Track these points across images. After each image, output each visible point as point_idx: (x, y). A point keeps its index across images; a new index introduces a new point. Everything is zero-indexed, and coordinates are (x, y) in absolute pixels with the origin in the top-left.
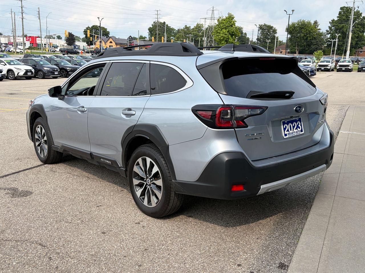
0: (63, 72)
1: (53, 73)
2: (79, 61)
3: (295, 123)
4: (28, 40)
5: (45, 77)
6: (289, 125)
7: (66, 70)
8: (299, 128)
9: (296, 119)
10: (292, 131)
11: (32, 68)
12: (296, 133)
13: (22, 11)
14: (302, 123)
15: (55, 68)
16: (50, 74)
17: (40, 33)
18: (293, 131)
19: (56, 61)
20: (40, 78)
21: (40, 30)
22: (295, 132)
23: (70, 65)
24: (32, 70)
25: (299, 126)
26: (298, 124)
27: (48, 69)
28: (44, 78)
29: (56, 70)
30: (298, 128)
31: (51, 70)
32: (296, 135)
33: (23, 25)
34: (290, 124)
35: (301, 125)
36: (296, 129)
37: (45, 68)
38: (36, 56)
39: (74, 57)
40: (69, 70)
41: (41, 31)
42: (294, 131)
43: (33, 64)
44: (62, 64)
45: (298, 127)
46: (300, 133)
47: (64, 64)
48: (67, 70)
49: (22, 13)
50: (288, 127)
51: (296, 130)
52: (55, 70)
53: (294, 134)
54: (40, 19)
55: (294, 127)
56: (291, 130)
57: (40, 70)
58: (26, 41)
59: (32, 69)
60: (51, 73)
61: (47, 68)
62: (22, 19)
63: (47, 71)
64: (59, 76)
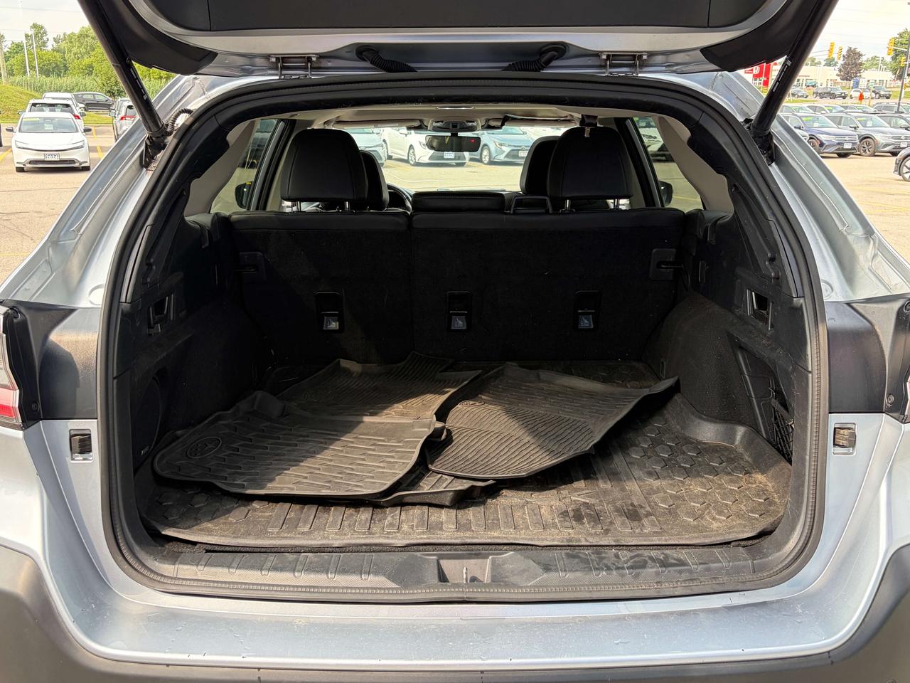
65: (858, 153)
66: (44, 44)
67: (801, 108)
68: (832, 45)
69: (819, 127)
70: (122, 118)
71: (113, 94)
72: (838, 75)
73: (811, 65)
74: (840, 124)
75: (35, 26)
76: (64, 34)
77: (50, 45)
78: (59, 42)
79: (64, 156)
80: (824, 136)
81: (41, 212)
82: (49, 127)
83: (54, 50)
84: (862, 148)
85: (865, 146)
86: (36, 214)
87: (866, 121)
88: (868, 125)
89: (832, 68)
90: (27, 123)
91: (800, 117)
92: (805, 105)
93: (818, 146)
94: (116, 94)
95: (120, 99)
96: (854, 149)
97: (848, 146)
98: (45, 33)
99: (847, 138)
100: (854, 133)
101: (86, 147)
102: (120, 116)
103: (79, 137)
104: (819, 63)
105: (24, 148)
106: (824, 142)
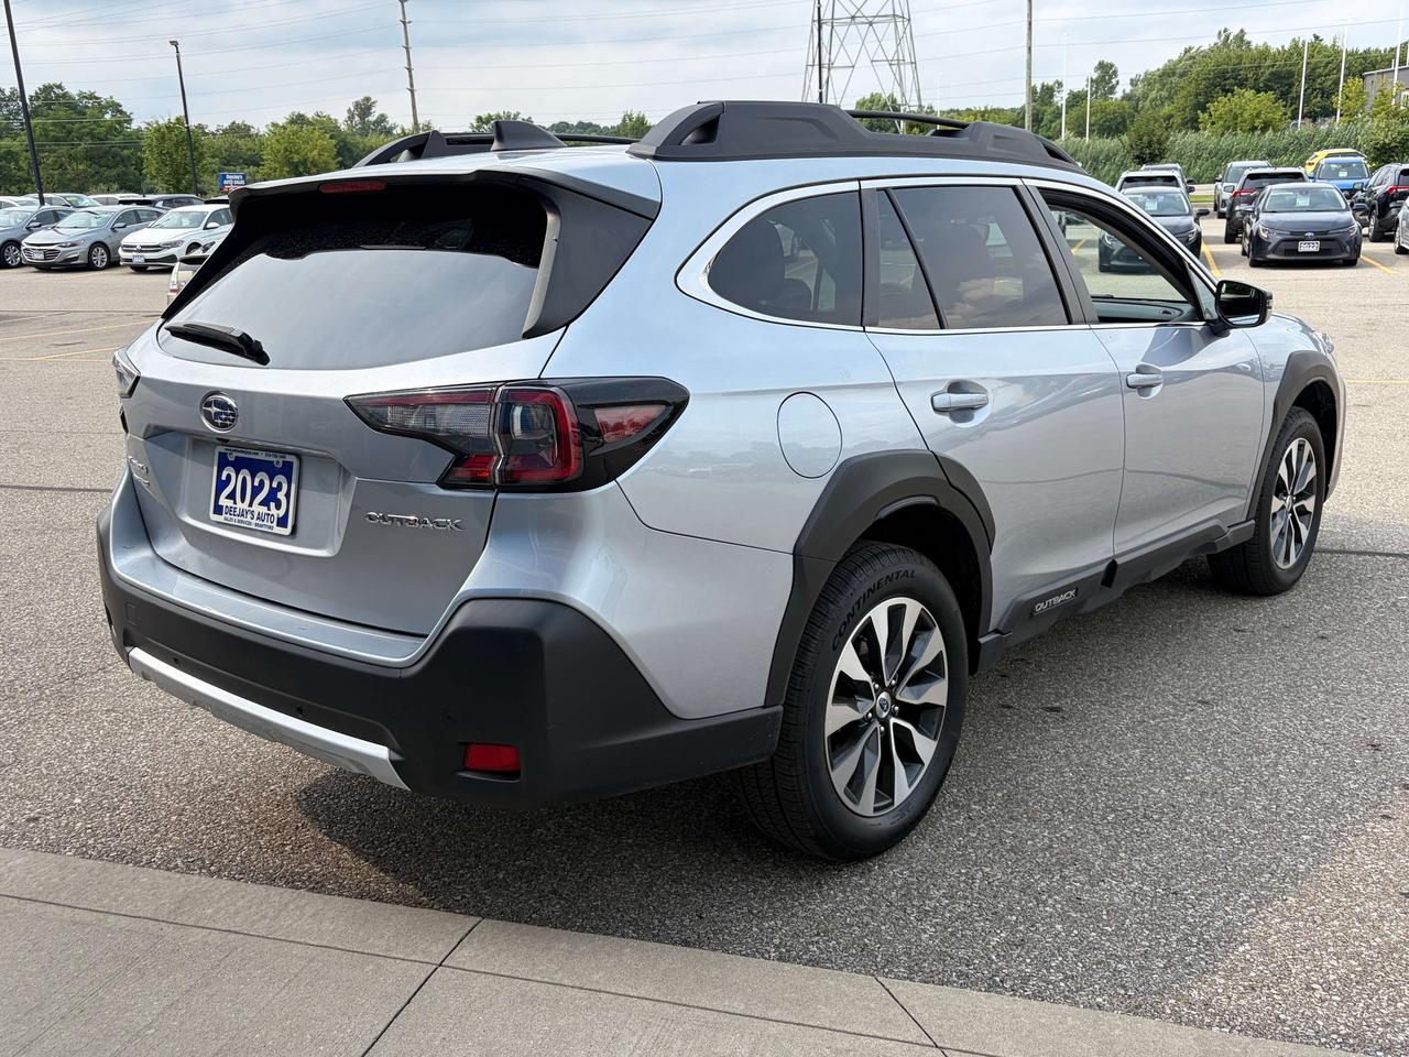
3: (262, 476)
6: (240, 478)
9: (271, 459)
10: (245, 506)
12: (254, 521)
14: (293, 485)
18: (250, 505)
22: (256, 515)
25: (281, 495)
26: (275, 485)
30: (272, 505)
32: (253, 527)
34: (245, 473)
35: (288, 495)
36: (265, 503)
42: (254, 508)
45: (272, 498)
46: (271, 528)
50: (235, 483)
51: (264, 509)
53: (249, 519)
55: (256, 491)
56: (243, 501)
66: (1112, 90)
75: (1102, 65)
77: (1121, 91)
78: (1135, 85)
83: (1126, 97)
98: (1115, 73)
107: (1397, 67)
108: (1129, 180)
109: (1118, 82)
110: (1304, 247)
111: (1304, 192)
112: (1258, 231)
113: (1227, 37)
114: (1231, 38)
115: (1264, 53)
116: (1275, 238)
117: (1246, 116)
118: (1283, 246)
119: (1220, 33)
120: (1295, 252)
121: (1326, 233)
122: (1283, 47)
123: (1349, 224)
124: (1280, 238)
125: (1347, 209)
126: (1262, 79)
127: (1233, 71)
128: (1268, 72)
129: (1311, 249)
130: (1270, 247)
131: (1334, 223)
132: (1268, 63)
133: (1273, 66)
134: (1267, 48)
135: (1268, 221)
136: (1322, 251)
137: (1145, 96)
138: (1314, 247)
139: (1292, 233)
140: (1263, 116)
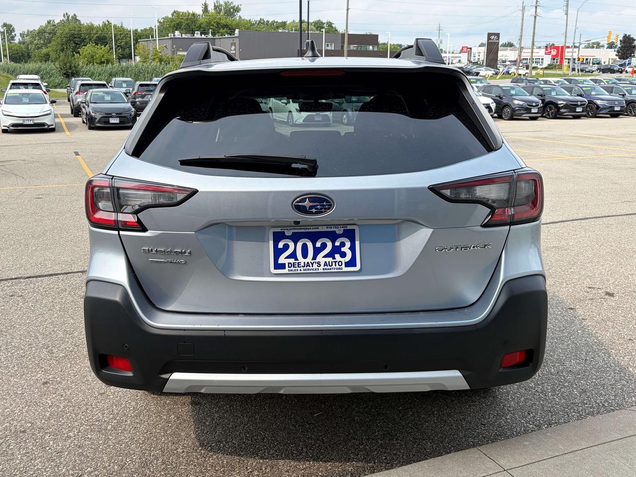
0: (551, 109)
1: (528, 110)
2: (587, 89)
4: (549, 52)
5: (514, 117)
6: (300, 245)
7: (556, 105)
8: (343, 255)
9: (333, 230)
10: (309, 260)
11: (492, 101)
12: (323, 267)
13: (537, 3)
14: (357, 243)
15: (532, 102)
16: (522, 112)
17: (564, 39)
18: (314, 259)
19: (542, 88)
20: (506, 118)
21: (564, 35)
22: (322, 264)
23: (567, 95)
24: (491, 105)
25: (345, 250)
26: (337, 244)
27: (521, 103)
28: (512, 118)
29: (534, 104)
30: (337, 256)
31: (525, 105)
33: (534, 28)
35: (353, 249)
36: (329, 256)
37: (516, 102)
38: (531, 80)
39: (604, 81)
40: (562, 105)
41: (566, 36)
42: (317, 260)
43: (497, 95)
44: (553, 93)
46: (341, 268)
47: (557, 95)
48: (558, 104)
49: (536, 7)
50: (295, 247)
51: (330, 259)
52: (532, 106)
53: (315, 267)
54: (567, 14)
55: (319, 250)
56: (305, 257)
57: (507, 105)
58: (546, 54)
59: (492, 103)
60: (524, 110)
61: (519, 102)
62: (535, 17)
63: (519, 106)
64: (540, 115)
65: (625, 114)
66: (13, 38)
67: (585, 81)
68: (610, 33)
69: (595, 95)
70: (77, 93)
71: (68, 75)
72: (616, 55)
73: (597, 48)
74: (611, 92)
75: (5, 25)
76: (28, 31)
77: (17, 39)
78: (24, 37)
79: (37, 121)
80: (599, 101)
81: (25, 160)
82: (26, 100)
83: (20, 43)
84: (629, 110)
85: (631, 109)
86: (22, 162)
87: (631, 90)
88: (633, 93)
89: (613, 50)
90: (10, 97)
91: (581, 88)
92: (588, 78)
93: (595, 109)
94: (70, 75)
95: (73, 79)
96: (622, 111)
97: (617, 109)
98: (13, 30)
99: (616, 103)
100: (622, 99)
101: (53, 114)
102: (75, 92)
103: (47, 107)
104: (603, 46)
105: (8, 116)
106: (600, 106)
107: (157, 38)
108: (13, 84)
109: (15, 35)
110: (112, 121)
111: (108, 93)
112: (90, 112)
113: (68, 17)
114: (70, 18)
115: (91, 27)
116: (98, 116)
117: (97, 56)
118: (103, 120)
119: (64, 15)
120: (108, 122)
121: (121, 114)
122: (99, 25)
123: (130, 109)
124: (100, 116)
125: (128, 102)
126: (93, 39)
127: (78, 34)
128: (95, 36)
129: (115, 122)
130: (97, 120)
131: (124, 109)
132: (94, 31)
133: (97, 34)
134: (92, 24)
135: (94, 108)
136: (121, 122)
137: (31, 43)
138: (116, 121)
139: (106, 114)
140: (105, 57)
